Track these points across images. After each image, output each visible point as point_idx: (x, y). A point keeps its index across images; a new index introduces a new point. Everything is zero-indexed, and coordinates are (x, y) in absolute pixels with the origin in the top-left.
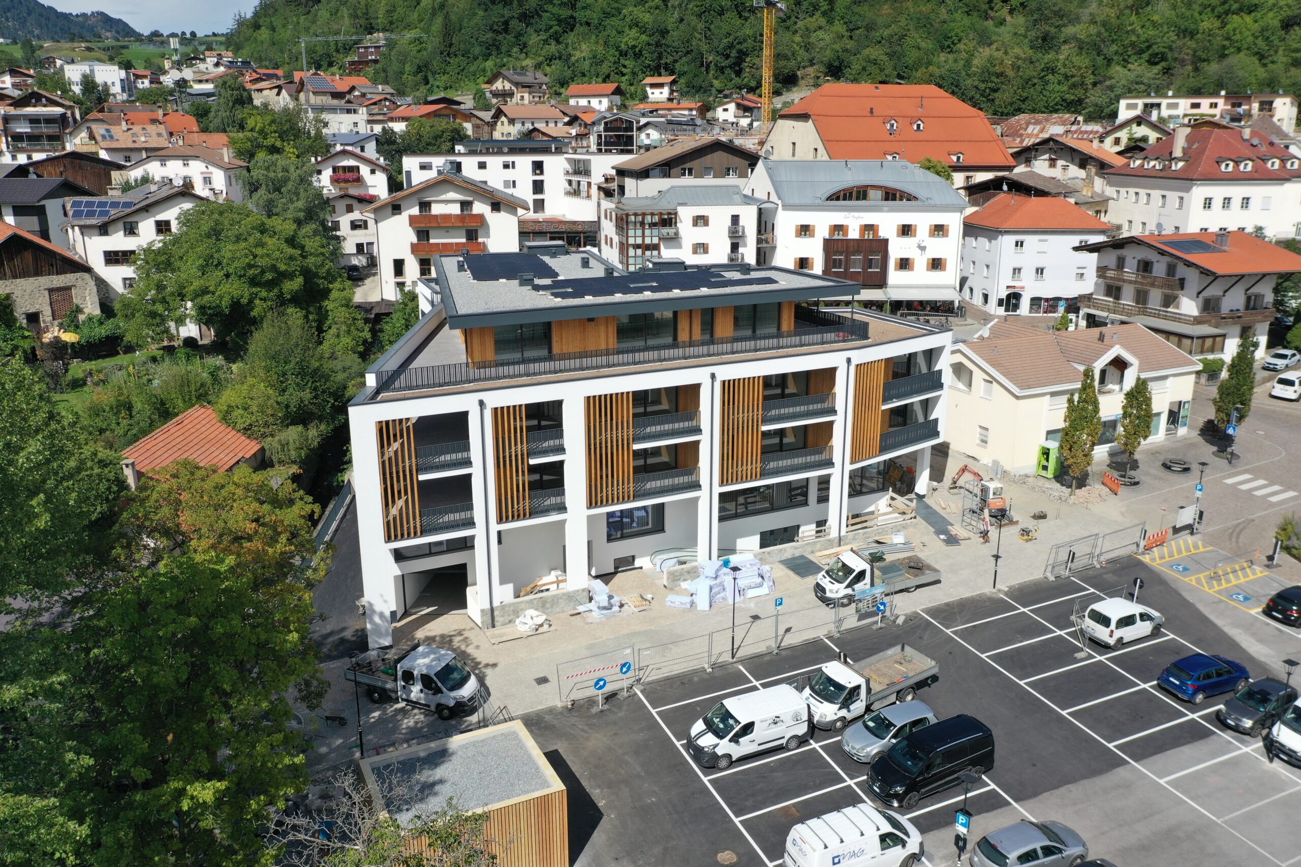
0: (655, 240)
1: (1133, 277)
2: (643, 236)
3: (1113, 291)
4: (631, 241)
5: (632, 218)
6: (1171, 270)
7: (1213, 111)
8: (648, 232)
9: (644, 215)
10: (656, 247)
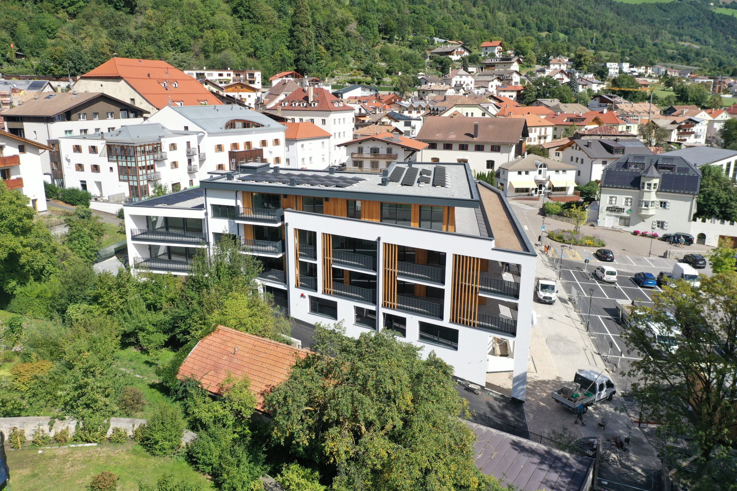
0: (152, 162)
1: (369, 156)
2: (146, 160)
3: (358, 164)
4: (140, 165)
5: (139, 149)
6: (389, 151)
7: (229, 78)
8: (147, 157)
9: (145, 146)
10: (152, 167)
